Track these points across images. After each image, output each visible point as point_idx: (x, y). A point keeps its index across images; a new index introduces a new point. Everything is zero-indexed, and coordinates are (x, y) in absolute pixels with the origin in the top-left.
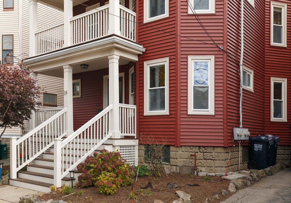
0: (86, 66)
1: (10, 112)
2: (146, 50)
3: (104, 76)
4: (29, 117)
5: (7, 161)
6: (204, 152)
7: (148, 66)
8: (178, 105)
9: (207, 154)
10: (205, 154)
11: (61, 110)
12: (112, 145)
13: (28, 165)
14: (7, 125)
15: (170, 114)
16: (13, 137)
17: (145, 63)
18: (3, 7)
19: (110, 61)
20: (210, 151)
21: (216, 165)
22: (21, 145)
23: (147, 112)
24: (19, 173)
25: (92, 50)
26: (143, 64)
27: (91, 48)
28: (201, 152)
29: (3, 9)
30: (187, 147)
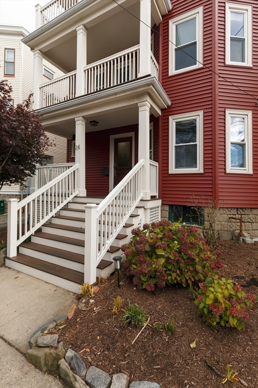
0: (96, 124)
1: (9, 165)
2: (172, 104)
3: (111, 136)
4: (33, 174)
5: (4, 217)
6: (241, 215)
7: (174, 121)
8: (216, 162)
9: (245, 216)
10: (243, 216)
11: (71, 167)
12: (144, 207)
13: (33, 234)
14: (4, 183)
15: (205, 172)
16: (12, 200)
17: (171, 118)
18: (3, 73)
19: (140, 109)
20: (248, 213)
21: (254, 228)
22: (23, 208)
23: (173, 170)
24: (20, 248)
25: (118, 96)
26: (168, 119)
27: (116, 94)
28: (239, 214)
29: (3, 75)
30: (225, 209)
